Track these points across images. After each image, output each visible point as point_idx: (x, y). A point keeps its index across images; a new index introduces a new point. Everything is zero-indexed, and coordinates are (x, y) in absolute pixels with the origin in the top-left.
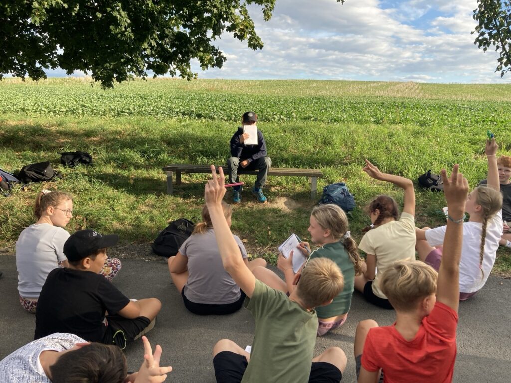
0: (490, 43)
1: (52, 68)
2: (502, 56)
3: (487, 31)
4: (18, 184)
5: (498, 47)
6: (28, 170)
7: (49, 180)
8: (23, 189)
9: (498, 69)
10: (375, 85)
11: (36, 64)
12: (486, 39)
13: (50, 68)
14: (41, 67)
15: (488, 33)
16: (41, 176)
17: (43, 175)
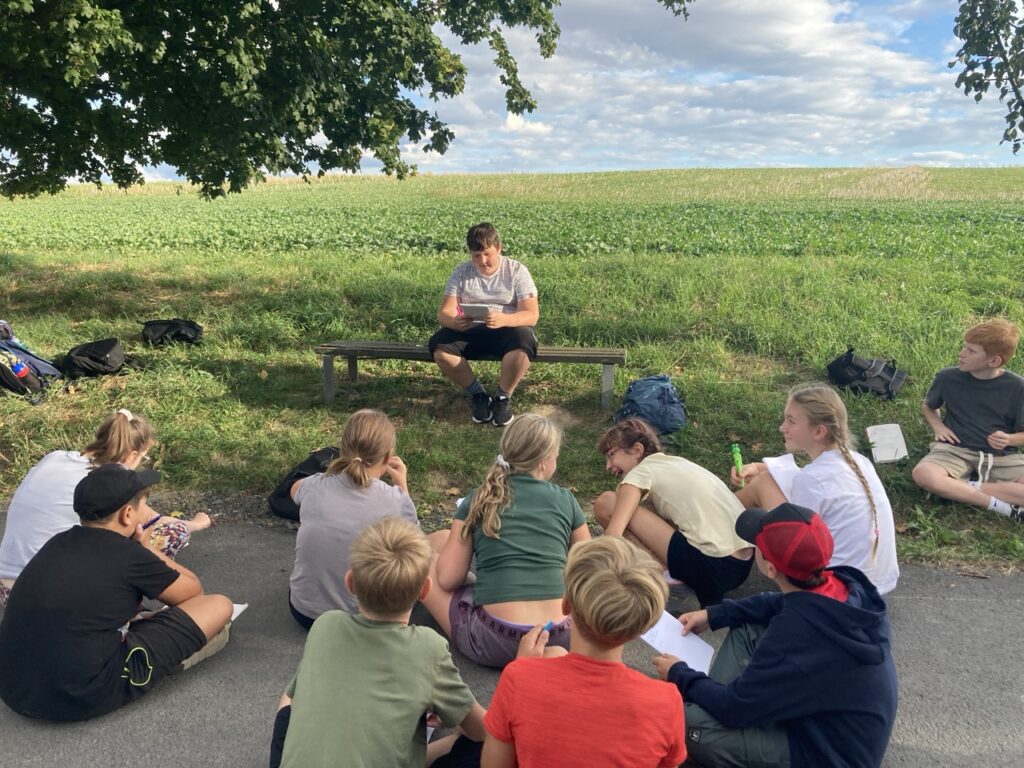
0: (988, 84)
1: (152, 164)
2: (1013, 110)
3: (982, 59)
4: (59, 382)
5: (1004, 92)
6: (78, 355)
7: (113, 373)
8: (67, 390)
9: (1007, 137)
10: (836, 174)
11: (123, 157)
12: (979, 76)
13: (149, 165)
14: (134, 163)
15: (983, 63)
16: (101, 366)
17: (104, 363)
